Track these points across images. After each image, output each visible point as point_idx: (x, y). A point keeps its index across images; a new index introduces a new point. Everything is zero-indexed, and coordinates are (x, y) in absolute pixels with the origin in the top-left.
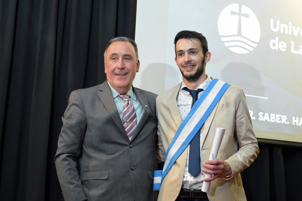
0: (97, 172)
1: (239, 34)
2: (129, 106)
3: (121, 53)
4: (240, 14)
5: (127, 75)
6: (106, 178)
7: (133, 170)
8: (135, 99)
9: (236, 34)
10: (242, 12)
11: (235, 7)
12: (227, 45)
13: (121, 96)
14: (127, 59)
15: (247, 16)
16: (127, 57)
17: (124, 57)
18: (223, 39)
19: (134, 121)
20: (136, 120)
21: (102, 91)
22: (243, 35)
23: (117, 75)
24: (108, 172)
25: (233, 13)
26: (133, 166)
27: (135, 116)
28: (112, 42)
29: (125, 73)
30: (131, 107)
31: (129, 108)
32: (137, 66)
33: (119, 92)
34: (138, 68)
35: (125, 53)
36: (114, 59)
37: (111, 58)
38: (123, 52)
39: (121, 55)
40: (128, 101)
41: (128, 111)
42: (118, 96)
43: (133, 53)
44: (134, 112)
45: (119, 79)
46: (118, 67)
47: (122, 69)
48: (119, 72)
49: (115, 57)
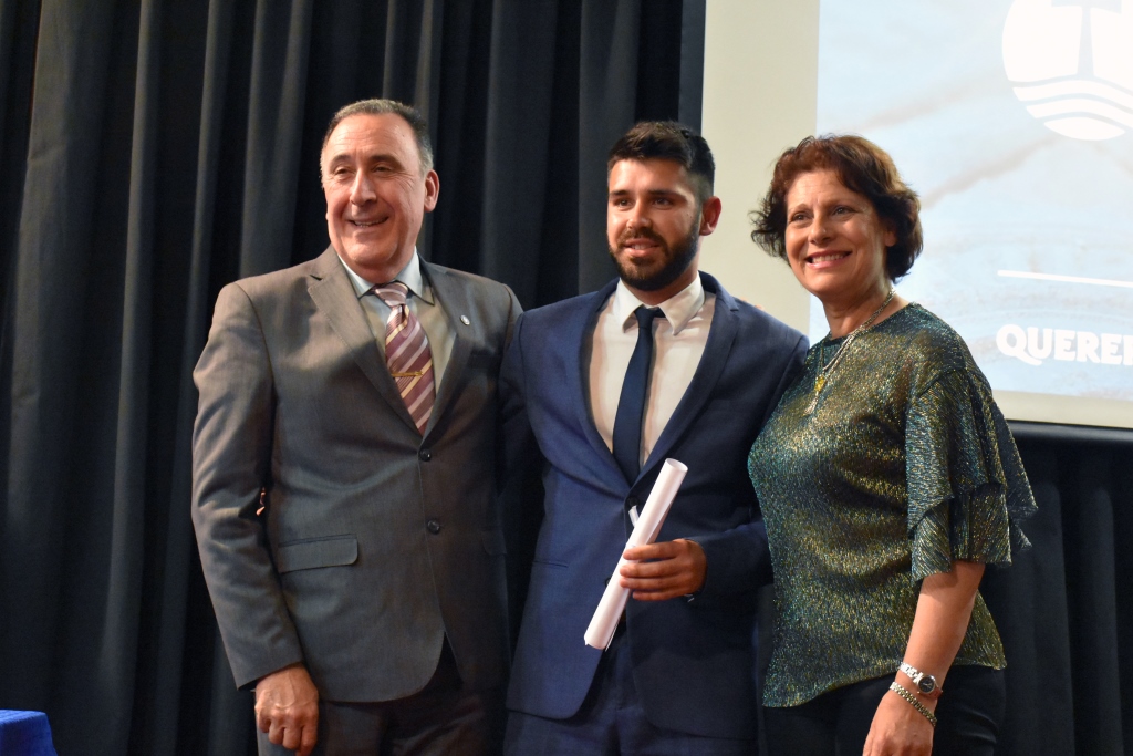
0: (319, 544)
2: (406, 322)
3: (361, 151)
5: (388, 222)
6: (352, 561)
7: (437, 533)
8: (429, 299)
13: (378, 291)
14: (382, 169)
17: (372, 166)
19: (425, 369)
20: (432, 368)
21: (319, 279)
23: (353, 222)
24: (355, 542)
26: (437, 520)
27: (428, 355)
28: (340, 119)
29: (378, 215)
30: (414, 326)
31: (406, 328)
32: (430, 193)
33: (367, 279)
34: (431, 198)
35: (374, 153)
36: (341, 172)
37: (333, 171)
38: (367, 148)
39: (361, 158)
40: (403, 306)
41: (403, 339)
42: (370, 293)
43: (403, 152)
44: (425, 342)
45: (362, 238)
46: (351, 198)
47: (365, 205)
48: (359, 213)
49: (345, 167)
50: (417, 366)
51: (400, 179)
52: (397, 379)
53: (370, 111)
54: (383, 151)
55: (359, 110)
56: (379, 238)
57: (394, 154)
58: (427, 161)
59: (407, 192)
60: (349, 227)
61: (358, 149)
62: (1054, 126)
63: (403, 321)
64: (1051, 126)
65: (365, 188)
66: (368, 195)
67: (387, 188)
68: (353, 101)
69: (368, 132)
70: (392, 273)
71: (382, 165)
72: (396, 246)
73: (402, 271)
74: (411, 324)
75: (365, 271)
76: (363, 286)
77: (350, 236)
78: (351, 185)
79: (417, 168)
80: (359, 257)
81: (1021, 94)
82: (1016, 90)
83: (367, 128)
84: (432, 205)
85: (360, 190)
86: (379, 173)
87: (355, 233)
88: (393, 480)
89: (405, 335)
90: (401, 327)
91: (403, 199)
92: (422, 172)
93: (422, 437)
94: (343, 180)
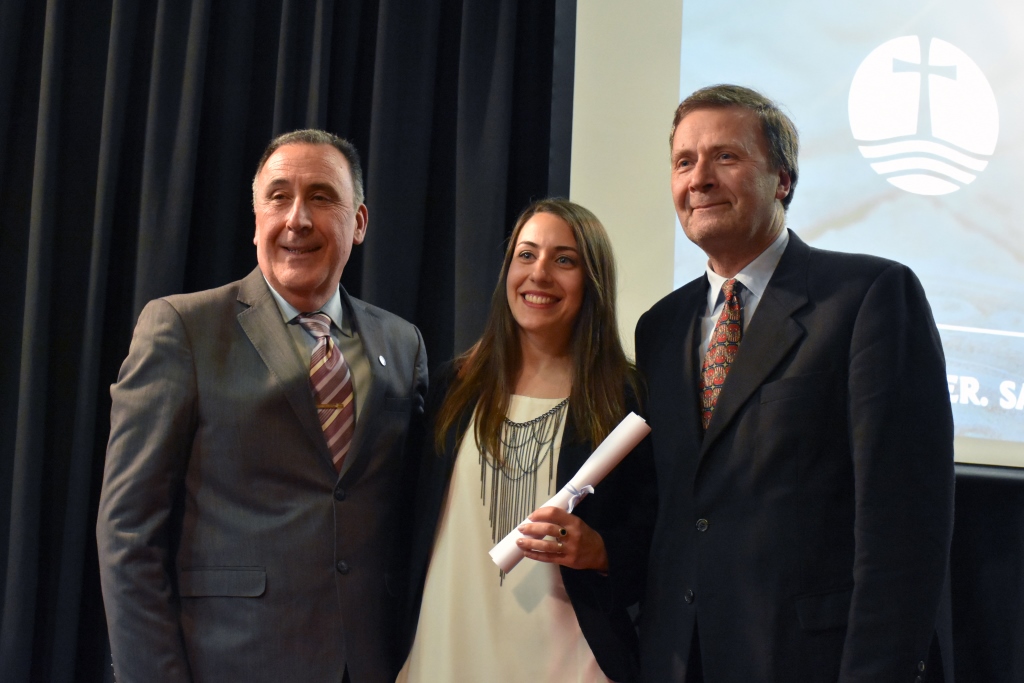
0: (227, 572)
1: (924, 131)
2: (330, 354)
3: (300, 179)
4: (925, 69)
5: (320, 251)
6: (259, 594)
7: (345, 573)
8: (349, 334)
9: (914, 131)
10: (933, 61)
11: (906, 47)
12: (879, 169)
13: (303, 320)
14: (319, 198)
15: (949, 72)
16: (319, 194)
17: (311, 194)
18: (865, 152)
19: (347, 402)
21: (248, 306)
22: (935, 134)
23: (286, 248)
24: (264, 574)
25: (899, 66)
26: (346, 560)
27: (350, 388)
28: (277, 146)
29: (311, 243)
30: (338, 358)
31: (330, 359)
32: (359, 226)
33: (295, 306)
34: (360, 231)
35: (313, 181)
36: (278, 197)
37: (270, 196)
38: (307, 176)
39: (300, 185)
40: (327, 337)
41: (328, 372)
42: (295, 321)
43: (340, 182)
44: (348, 374)
45: (293, 263)
46: (288, 224)
47: (301, 231)
48: (294, 240)
49: (281, 193)
50: (339, 399)
51: (335, 210)
52: (320, 411)
53: (309, 140)
54: (321, 180)
55: (298, 140)
56: (310, 266)
57: (332, 183)
58: (359, 194)
59: (342, 223)
60: (282, 252)
61: (298, 175)
62: (896, 182)
63: (327, 352)
64: (894, 181)
65: (303, 214)
66: (305, 222)
67: (323, 217)
68: (292, 130)
69: (309, 160)
70: (319, 302)
71: (320, 194)
72: (326, 276)
73: (326, 303)
74: (335, 356)
75: (294, 298)
76: (290, 313)
77: (283, 261)
78: (288, 212)
79: (351, 201)
80: (290, 282)
81: (866, 152)
82: (862, 149)
83: (307, 156)
84: (361, 238)
85: (297, 216)
86: (316, 202)
87: (288, 258)
88: (305, 517)
89: (329, 368)
90: (325, 359)
91: (337, 230)
92: (355, 204)
93: (338, 474)
94: (279, 206)
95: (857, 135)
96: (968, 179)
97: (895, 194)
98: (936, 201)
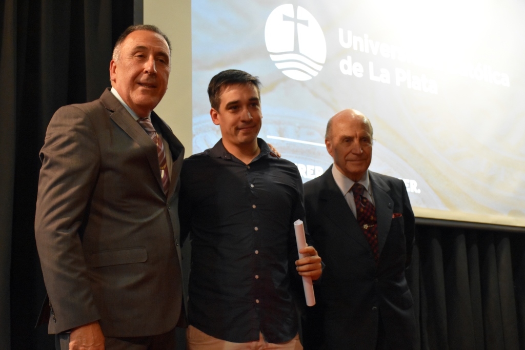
1: (296, 50)
2: (157, 141)
3: (153, 48)
4: (296, 20)
9: (292, 49)
10: (299, 17)
12: (279, 66)
15: (305, 23)
19: (165, 166)
21: (113, 111)
22: (301, 51)
23: (139, 84)
24: (145, 250)
25: (286, 18)
30: (162, 144)
31: (158, 144)
33: (137, 115)
35: (160, 51)
36: (140, 56)
38: (157, 47)
39: (153, 51)
42: (138, 122)
45: (143, 92)
46: (144, 70)
54: (163, 51)
56: (152, 95)
60: (137, 86)
64: (285, 73)
71: (161, 58)
74: (160, 142)
78: (145, 64)
80: (141, 102)
81: (273, 58)
82: (271, 56)
85: (153, 67)
86: (158, 62)
87: (140, 89)
91: (166, 79)
93: (167, 198)
94: (140, 60)
95: (269, 49)
96: (315, 74)
97: (286, 79)
98: (303, 83)
